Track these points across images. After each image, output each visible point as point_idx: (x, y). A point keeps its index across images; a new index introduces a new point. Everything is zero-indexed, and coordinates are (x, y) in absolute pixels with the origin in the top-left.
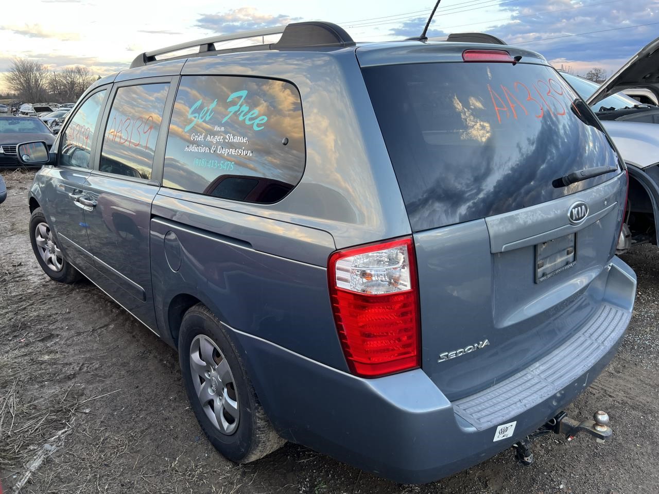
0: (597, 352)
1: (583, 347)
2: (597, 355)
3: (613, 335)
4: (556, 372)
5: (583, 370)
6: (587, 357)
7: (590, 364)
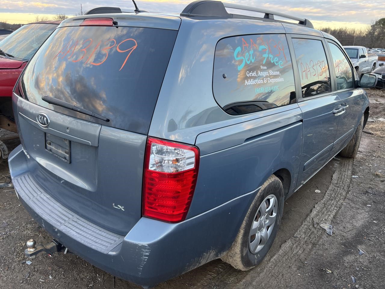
0: (54, 221)
1: (61, 216)
2: (51, 221)
3: (74, 233)
4: (39, 201)
5: (39, 213)
6: (50, 216)
7: (44, 216)
